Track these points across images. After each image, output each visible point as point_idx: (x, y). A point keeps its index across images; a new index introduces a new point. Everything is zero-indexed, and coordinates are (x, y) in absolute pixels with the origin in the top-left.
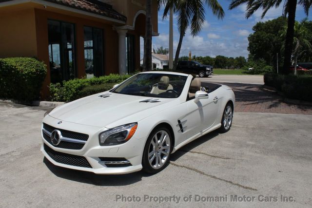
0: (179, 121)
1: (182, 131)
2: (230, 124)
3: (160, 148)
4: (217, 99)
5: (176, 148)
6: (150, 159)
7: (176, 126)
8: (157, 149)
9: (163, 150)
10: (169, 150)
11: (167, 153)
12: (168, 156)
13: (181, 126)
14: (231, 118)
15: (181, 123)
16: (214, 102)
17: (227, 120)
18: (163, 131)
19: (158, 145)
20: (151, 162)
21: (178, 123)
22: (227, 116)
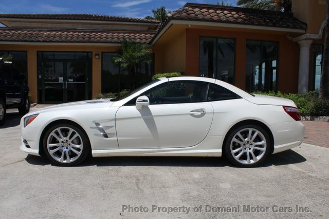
0: (97, 124)
1: (106, 136)
2: (259, 158)
3: (70, 145)
4: (203, 112)
5: (93, 152)
6: (51, 149)
7: (91, 128)
8: (66, 144)
9: (73, 147)
10: (81, 151)
11: (79, 153)
12: (79, 155)
13: (102, 130)
14: (264, 149)
15: (101, 126)
16: (192, 115)
17: (251, 151)
18: (70, 129)
19: (67, 141)
20: (51, 152)
21: (95, 125)
22: (251, 144)
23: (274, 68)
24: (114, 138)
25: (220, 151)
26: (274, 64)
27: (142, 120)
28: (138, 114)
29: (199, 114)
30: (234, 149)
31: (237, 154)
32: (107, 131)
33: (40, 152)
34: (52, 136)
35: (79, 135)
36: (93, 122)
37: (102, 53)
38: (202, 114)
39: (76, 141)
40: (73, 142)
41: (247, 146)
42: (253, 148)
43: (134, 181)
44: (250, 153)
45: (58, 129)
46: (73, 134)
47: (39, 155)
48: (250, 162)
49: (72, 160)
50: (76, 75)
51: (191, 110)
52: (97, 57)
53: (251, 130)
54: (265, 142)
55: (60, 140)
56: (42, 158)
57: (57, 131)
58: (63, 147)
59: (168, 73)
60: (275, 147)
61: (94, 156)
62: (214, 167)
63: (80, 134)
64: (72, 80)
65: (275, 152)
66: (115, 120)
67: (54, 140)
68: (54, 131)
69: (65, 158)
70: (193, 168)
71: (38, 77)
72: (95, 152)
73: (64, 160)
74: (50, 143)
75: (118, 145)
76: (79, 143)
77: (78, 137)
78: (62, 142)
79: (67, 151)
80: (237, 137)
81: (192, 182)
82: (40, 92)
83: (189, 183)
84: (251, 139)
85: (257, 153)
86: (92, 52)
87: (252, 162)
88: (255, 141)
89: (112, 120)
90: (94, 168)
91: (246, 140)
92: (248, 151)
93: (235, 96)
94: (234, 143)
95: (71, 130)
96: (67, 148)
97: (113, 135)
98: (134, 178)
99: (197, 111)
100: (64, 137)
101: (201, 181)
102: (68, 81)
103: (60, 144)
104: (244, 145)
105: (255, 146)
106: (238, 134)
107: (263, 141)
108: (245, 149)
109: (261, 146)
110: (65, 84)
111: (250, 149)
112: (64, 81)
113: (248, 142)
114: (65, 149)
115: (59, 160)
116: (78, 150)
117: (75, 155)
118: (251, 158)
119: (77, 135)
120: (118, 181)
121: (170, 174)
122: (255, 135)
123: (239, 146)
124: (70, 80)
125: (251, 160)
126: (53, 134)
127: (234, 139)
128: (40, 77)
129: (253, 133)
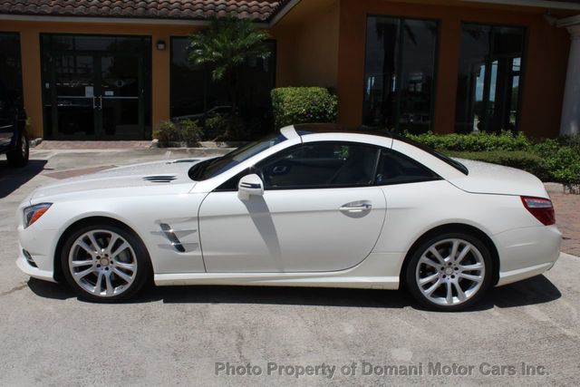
0: (165, 226)
1: (180, 248)
2: (469, 294)
3: (112, 262)
4: (366, 207)
5: (157, 277)
6: (77, 271)
7: (152, 233)
8: (105, 262)
9: (119, 268)
10: (134, 275)
11: (130, 279)
12: (130, 283)
13: (173, 237)
14: (480, 278)
15: (171, 231)
16: (345, 213)
17: (455, 281)
18: (113, 234)
19: (106, 255)
20: (77, 276)
21: (159, 229)
22: (456, 269)
23: (516, 73)
24: (197, 253)
25: (396, 279)
26: (517, 62)
27: (250, 220)
28: (242, 208)
29: (359, 210)
30: (423, 276)
31: (428, 285)
32: (182, 240)
33: (55, 276)
34: (78, 246)
35: (129, 246)
36: (156, 222)
37: (172, 38)
38: (364, 210)
39: (123, 257)
40: (118, 258)
41: (449, 271)
42: (458, 275)
43: (233, 341)
44: (453, 285)
45: (90, 234)
46: (119, 243)
47: (54, 281)
48: (452, 300)
49: (117, 291)
50: (120, 84)
51: (344, 204)
52: (161, 46)
53: (456, 243)
54: (483, 266)
55: (94, 254)
56: (60, 286)
57: (87, 237)
58: (99, 266)
59: (303, 88)
60: (502, 275)
61: (157, 284)
62: (384, 309)
63: (131, 244)
64: (112, 93)
65: (500, 283)
66: (198, 218)
67: (82, 255)
68: (81, 238)
69: (104, 287)
70: (344, 309)
71: (43, 85)
72: (160, 278)
73: (102, 291)
74: (74, 260)
75: (204, 265)
76: (130, 261)
77: (128, 249)
78: (98, 258)
79: (107, 274)
80: (430, 255)
81: (341, 344)
82: (47, 113)
83: (335, 347)
84: (456, 258)
85: (466, 284)
86: (151, 37)
87: (456, 301)
88: (464, 262)
89: (192, 219)
90: (158, 307)
91: (446, 260)
92: (449, 281)
93: (429, 175)
94: (424, 265)
95: (115, 236)
96: (107, 269)
97: (193, 246)
98: (233, 333)
99: (354, 204)
100: (102, 247)
101: (358, 341)
102: (104, 95)
103: (93, 262)
104: (442, 269)
105: (464, 272)
106: (432, 249)
107: (478, 264)
108: (444, 277)
109: (474, 272)
110: (97, 100)
111: (453, 277)
112: (95, 94)
113: (450, 264)
114: (102, 271)
115: (93, 290)
116: (129, 272)
117: (122, 282)
118: (455, 293)
119: (126, 245)
120: (204, 339)
121: (301, 324)
122: (465, 251)
123: (433, 271)
124: (107, 93)
125: (455, 298)
126: (79, 242)
127: (424, 259)
128: (47, 85)
129: (461, 248)
